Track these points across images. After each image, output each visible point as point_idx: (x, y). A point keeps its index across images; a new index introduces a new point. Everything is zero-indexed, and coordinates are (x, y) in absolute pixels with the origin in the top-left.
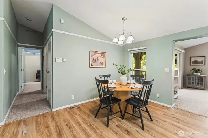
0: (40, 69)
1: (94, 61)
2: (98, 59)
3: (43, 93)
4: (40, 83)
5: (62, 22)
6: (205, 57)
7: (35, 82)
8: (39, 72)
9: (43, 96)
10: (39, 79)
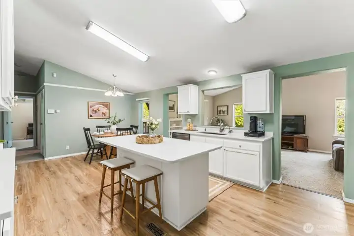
0: (32, 121)
1: (94, 112)
2: (99, 109)
3: (37, 149)
4: (33, 140)
5: (55, 75)
6: (228, 106)
7: (24, 139)
8: (30, 125)
9: (36, 151)
10: (31, 135)
